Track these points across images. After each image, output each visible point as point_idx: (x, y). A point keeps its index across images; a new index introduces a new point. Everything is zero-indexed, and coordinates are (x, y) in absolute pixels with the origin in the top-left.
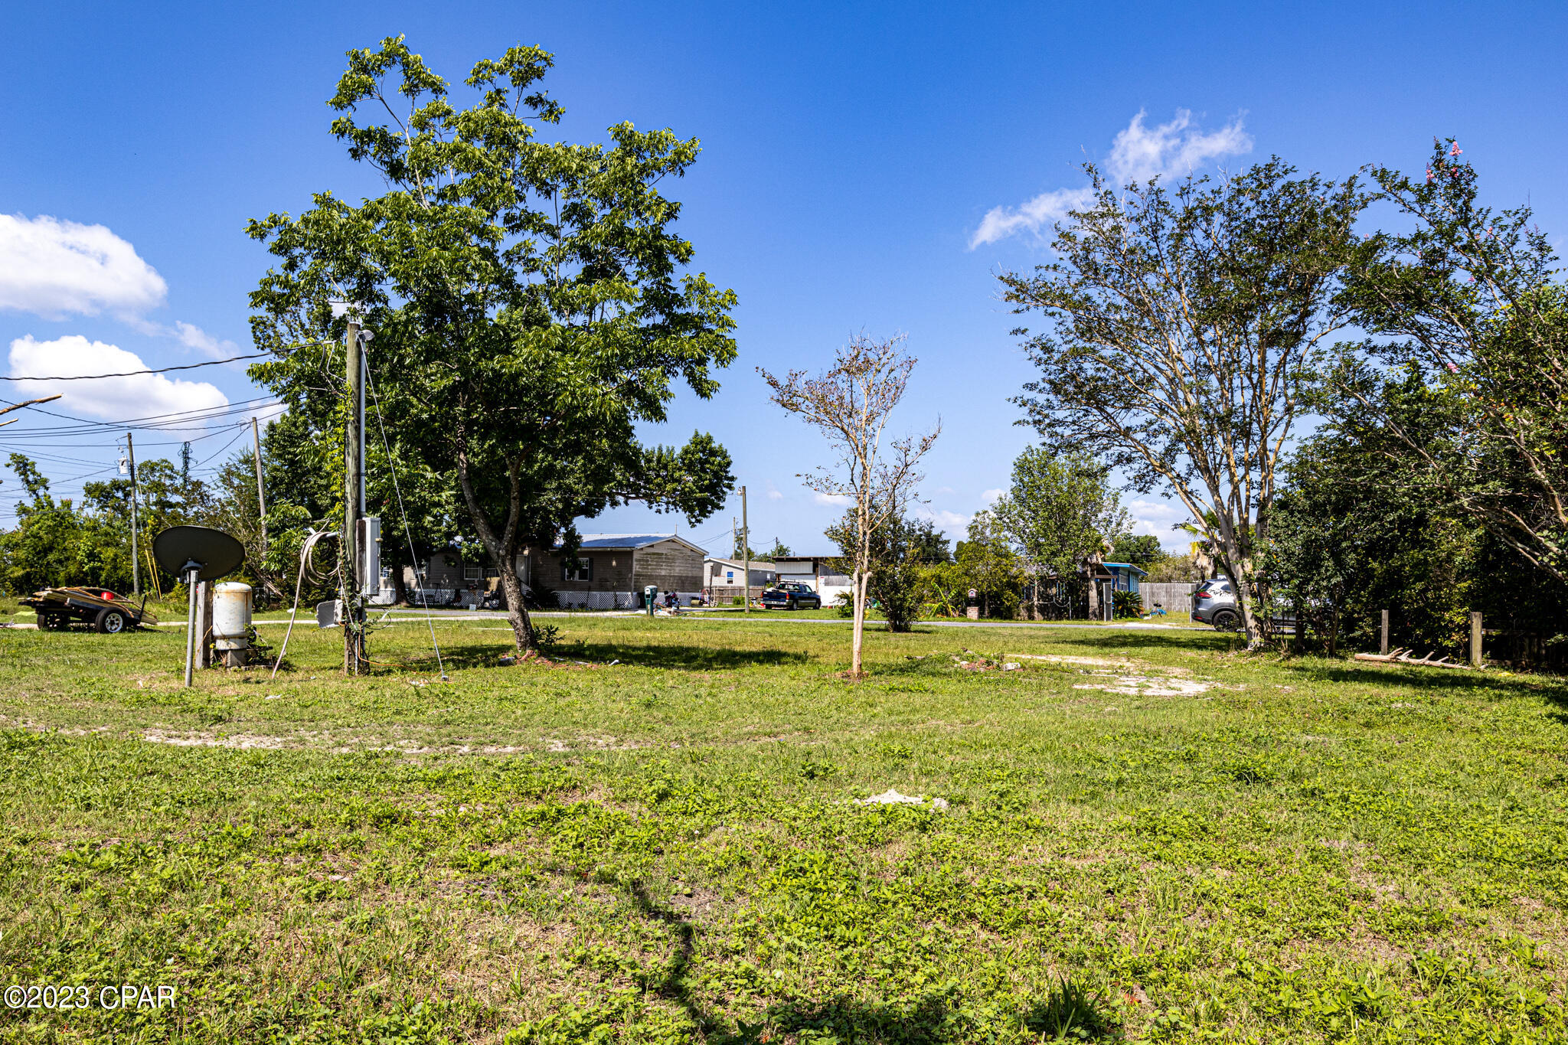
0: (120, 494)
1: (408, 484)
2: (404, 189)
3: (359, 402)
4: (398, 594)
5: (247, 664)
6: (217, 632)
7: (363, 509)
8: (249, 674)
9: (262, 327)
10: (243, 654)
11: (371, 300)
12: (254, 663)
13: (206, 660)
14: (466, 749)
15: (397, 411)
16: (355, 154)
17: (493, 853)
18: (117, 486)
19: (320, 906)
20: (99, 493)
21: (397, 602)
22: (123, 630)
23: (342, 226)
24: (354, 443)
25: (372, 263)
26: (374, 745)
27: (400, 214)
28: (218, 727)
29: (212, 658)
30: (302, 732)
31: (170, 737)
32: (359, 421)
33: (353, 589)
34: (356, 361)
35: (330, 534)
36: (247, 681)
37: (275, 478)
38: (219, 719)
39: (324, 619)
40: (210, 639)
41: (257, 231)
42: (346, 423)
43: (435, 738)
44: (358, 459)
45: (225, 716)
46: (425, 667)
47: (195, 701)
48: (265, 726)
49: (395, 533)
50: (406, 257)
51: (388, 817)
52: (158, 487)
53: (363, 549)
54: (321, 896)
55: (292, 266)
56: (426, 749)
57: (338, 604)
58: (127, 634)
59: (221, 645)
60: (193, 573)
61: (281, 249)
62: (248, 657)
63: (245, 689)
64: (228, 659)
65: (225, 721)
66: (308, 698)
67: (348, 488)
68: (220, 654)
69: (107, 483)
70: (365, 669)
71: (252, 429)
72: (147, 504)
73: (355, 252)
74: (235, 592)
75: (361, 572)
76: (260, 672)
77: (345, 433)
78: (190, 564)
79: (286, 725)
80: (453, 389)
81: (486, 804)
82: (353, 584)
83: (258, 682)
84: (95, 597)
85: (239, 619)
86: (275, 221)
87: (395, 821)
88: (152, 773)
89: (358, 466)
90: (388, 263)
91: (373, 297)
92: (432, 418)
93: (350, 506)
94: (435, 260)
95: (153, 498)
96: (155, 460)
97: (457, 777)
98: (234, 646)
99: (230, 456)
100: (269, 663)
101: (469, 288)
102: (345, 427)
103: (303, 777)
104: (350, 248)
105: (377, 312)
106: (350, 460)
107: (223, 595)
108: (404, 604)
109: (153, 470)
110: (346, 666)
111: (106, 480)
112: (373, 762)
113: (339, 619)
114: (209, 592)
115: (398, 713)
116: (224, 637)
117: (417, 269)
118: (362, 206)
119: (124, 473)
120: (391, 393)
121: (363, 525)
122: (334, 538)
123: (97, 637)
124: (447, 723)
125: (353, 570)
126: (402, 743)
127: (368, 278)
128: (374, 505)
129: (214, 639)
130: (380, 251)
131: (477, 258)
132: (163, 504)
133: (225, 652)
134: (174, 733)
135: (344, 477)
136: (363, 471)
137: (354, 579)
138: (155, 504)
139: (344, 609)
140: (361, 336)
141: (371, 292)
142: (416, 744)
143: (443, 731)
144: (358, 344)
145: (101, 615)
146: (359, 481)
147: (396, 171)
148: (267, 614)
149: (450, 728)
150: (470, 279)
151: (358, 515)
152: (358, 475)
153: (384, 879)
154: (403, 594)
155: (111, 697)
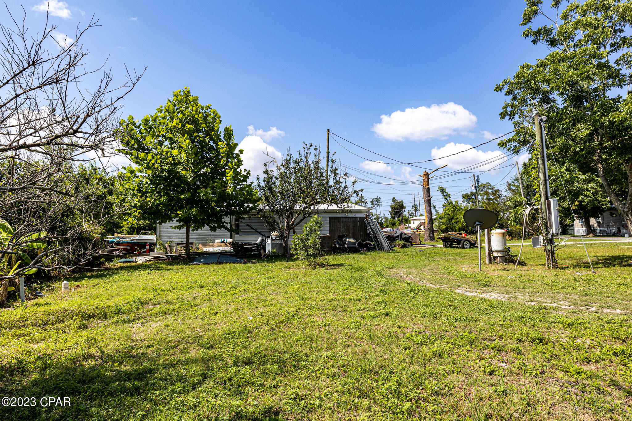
0: (474, 197)
1: (570, 182)
2: (558, 50)
3: (543, 149)
4: (588, 231)
5: (506, 262)
6: (493, 250)
7: (549, 195)
8: (505, 267)
9: (518, 125)
10: (504, 258)
11: (548, 103)
12: (509, 262)
13: (490, 260)
14: (593, 309)
15: (565, 148)
16: (534, 42)
17: (586, 368)
18: (472, 194)
19: (489, 377)
20: (467, 197)
21: (588, 234)
22: (470, 248)
23: (529, 74)
24: (542, 167)
25: (545, 87)
26: (547, 303)
27: (554, 61)
28: (484, 288)
29: (492, 260)
30: (518, 293)
31: (467, 291)
32: (543, 157)
33: (547, 231)
34: (539, 131)
35: (535, 207)
36: (504, 269)
37: (528, 185)
38: (486, 285)
39: (536, 243)
40: (491, 252)
41: (498, 89)
42: (538, 158)
43: (579, 302)
44: (544, 174)
45: (488, 284)
46: (586, 266)
47: (480, 277)
48: (503, 289)
49: (583, 203)
50: (558, 79)
51: (539, 339)
52: (486, 193)
53: (550, 213)
54: (491, 373)
55: (515, 98)
56: (572, 307)
57: (541, 238)
58: (471, 249)
59: (495, 254)
60: (478, 227)
61: (509, 93)
62: (506, 259)
63: (502, 273)
64: (498, 260)
65: (488, 286)
66: (525, 279)
67: (541, 187)
68: (495, 258)
69: (469, 193)
70: (556, 266)
71: (516, 166)
72: (483, 199)
73: (535, 83)
74: (498, 233)
75: (550, 223)
76: (510, 266)
77: (538, 163)
78: (477, 223)
79: (512, 290)
80: (591, 135)
81: (592, 340)
82: (547, 228)
83: (508, 270)
84: (460, 236)
85: (501, 244)
86: (505, 82)
87: (541, 342)
88: (451, 306)
89: (545, 177)
90: (549, 84)
91: (548, 101)
92: (582, 150)
93: (542, 195)
94: (572, 76)
95: (485, 197)
96: (484, 183)
97: (580, 324)
98: (500, 255)
99: (510, 179)
100: (513, 262)
101: (593, 86)
102: (538, 161)
103: (507, 314)
104: (533, 82)
105: (552, 107)
106: (541, 175)
107: (494, 235)
108: (591, 235)
109: (484, 187)
110: (547, 264)
111: (468, 192)
112: (542, 311)
113: (542, 244)
114: (489, 234)
115: (563, 288)
116: (496, 251)
117: (563, 83)
118: (537, 63)
119: (473, 190)
120: (560, 141)
121: (549, 202)
122: (537, 209)
123: (459, 250)
124: (587, 295)
125: (546, 222)
126: (561, 303)
127: (546, 94)
128: (554, 194)
129: (493, 252)
130: (545, 80)
131: (594, 70)
132: (489, 199)
133: (497, 257)
134: (468, 290)
135: (539, 182)
136: (547, 178)
137: (547, 226)
138: (486, 199)
139: (544, 239)
140: (541, 120)
141: (548, 100)
142: (568, 303)
143: (584, 299)
144: (540, 123)
145: (462, 242)
146: (546, 183)
147: (553, 42)
148: (528, 240)
149: (588, 297)
150: (593, 80)
151: (547, 198)
152: (545, 180)
153: (523, 370)
154: (590, 230)
155: (453, 273)
